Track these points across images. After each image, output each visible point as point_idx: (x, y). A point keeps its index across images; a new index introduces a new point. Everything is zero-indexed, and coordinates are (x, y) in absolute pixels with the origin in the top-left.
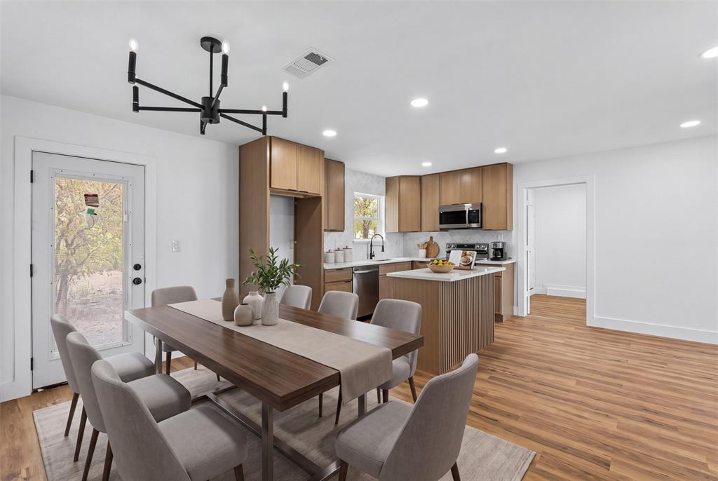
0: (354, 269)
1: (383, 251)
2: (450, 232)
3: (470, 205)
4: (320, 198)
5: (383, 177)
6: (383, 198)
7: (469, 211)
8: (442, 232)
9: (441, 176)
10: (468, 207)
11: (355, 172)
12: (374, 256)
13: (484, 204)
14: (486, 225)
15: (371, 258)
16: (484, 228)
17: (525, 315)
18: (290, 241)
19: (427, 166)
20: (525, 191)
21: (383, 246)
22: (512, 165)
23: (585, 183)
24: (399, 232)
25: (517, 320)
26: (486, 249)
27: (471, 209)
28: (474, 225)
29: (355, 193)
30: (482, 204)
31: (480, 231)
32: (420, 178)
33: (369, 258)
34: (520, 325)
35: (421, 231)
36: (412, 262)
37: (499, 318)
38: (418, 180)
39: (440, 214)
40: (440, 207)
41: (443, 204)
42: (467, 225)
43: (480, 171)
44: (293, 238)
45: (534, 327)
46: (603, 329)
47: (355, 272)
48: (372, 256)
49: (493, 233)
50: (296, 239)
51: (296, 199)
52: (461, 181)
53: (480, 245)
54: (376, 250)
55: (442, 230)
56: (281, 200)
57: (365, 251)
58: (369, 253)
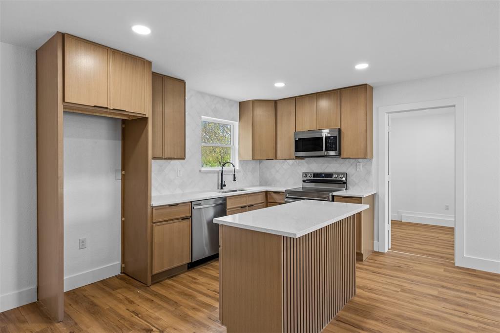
0: (193, 203)
1: (235, 180)
2: (307, 159)
3: (327, 131)
4: (146, 119)
5: (236, 102)
6: (237, 124)
7: (326, 137)
8: (298, 161)
9: (297, 100)
10: (325, 133)
11: (202, 94)
12: (225, 185)
13: (343, 130)
14: (344, 153)
15: (222, 188)
16: (342, 156)
17: (386, 250)
18: (116, 171)
19: (280, 88)
20: (386, 116)
21: (234, 175)
22: (372, 88)
23: (454, 106)
24: (253, 159)
25: (380, 258)
26: (344, 179)
27: (329, 135)
28: (332, 153)
29: (202, 117)
30: (340, 130)
31: (339, 159)
32: (275, 102)
33: (220, 188)
34: (383, 266)
35: (276, 159)
36: (266, 192)
37: (360, 257)
38: (273, 104)
39: (296, 140)
40: (296, 133)
41: (299, 129)
42: (324, 153)
43: (338, 94)
44: (120, 168)
45: (398, 268)
46: (475, 271)
47: (195, 207)
48: (223, 186)
49: (352, 161)
50: (123, 169)
51: (124, 121)
52: (317, 106)
53: (338, 174)
54: (228, 180)
55: (297, 158)
56: (103, 121)
57: (215, 180)
58: (220, 182)
